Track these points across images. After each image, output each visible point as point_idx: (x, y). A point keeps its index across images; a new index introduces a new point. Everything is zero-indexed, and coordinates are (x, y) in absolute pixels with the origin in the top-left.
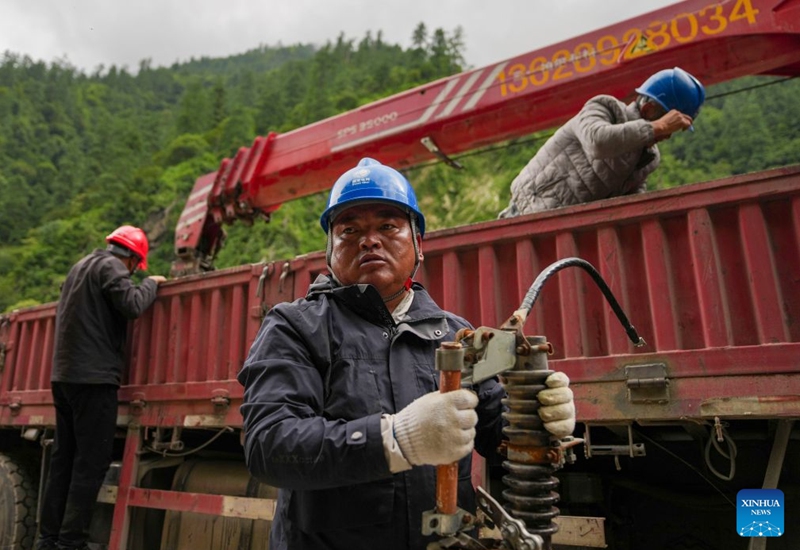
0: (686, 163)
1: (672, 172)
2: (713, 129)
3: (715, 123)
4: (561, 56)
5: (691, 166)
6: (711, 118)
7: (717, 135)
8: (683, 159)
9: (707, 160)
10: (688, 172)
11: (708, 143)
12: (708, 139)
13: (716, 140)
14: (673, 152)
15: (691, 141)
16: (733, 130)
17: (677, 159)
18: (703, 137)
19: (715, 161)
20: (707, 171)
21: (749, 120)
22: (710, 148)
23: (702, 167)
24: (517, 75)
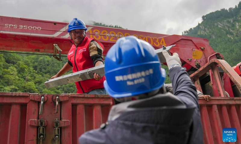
0: (36, 72)
1: (32, 73)
2: (47, 63)
3: (48, 61)
4: (113, 33)
5: (38, 73)
6: (47, 59)
7: (48, 65)
8: (36, 70)
9: (43, 72)
10: (37, 75)
11: (45, 67)
12: (45, 66)
13: (47, 67)
14: (33, 67)
15: (40, 65)
16: (53, 65)
17: (34, 69)
18: (44, 65)
19: (46, 73)
20: (43, 76)
21: (58, 63)
22: (45, 69)
23: (41, 74)
24: (97, 33)
